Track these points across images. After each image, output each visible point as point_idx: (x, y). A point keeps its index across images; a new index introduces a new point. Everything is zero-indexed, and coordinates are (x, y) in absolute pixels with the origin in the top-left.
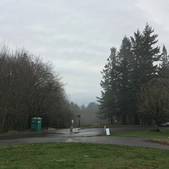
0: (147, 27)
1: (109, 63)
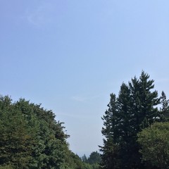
0: (143, 73)
1: (109, 109)
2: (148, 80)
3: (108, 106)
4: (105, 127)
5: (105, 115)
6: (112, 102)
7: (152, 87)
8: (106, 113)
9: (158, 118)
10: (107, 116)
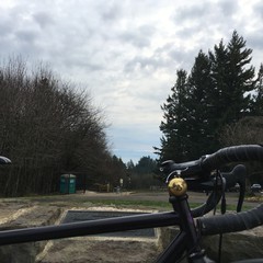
0: (235, 38)
1: (174, 96)
2: (242, 50)
3: (173, 89)
4: (165, 122)
5: (167, 104)
6: (180, 85)
7: (248, 62)
8: (169, 100)
9: (248, 110)
10: (169, 106)
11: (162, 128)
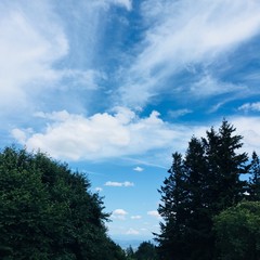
0: (225, 123)
1: (171, 177)
4: (163, 204)
5: (164, 186)
6: (176, 167)
8: (166, 182)
9: (247, 193)
10: (166, 189)
11: (160, 211)
